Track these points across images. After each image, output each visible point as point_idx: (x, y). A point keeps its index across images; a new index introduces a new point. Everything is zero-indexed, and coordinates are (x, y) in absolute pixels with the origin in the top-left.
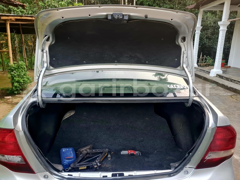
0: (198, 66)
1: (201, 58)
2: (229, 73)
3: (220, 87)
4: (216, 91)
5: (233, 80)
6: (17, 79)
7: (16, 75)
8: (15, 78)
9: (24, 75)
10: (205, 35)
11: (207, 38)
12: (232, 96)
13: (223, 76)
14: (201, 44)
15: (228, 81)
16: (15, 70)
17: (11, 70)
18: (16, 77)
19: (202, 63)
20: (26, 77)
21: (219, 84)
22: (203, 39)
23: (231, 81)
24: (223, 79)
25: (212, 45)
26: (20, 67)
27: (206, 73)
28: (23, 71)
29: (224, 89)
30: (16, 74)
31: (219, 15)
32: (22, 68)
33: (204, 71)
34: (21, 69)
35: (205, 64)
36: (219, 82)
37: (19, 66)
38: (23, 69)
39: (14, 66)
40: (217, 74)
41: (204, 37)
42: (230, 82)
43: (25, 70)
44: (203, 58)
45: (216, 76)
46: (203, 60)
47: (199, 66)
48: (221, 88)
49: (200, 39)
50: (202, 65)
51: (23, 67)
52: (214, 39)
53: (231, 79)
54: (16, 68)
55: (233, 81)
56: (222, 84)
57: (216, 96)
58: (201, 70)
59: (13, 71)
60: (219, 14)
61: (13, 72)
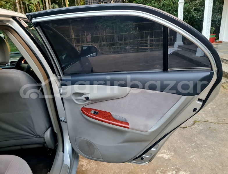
2: (220, 51)
5: (224, 59)
10: (192, 7)
11: (195, 10)
12: (224, 85)
22: (191, 12)
25: (201, 18)
27: (192, 52)
33: (190, 50)
41: (191, 9)
45: (204, 56)
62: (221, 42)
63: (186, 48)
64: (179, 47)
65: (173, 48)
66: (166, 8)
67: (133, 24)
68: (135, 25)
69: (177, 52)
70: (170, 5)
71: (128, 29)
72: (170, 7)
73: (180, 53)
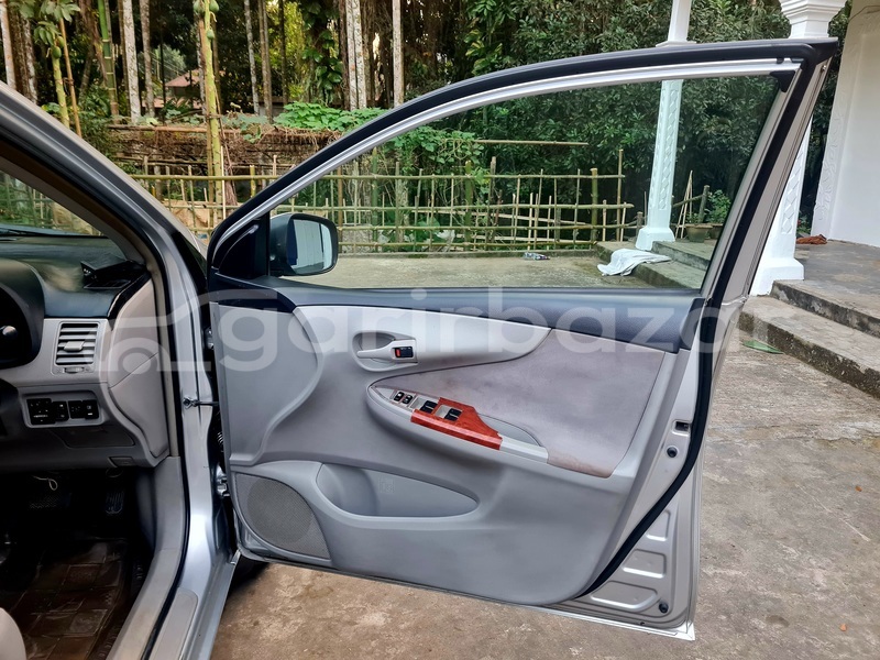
0: (678, 234)
3: (804, 360)
4: (788, 401)
10: (701, 100)
11: (711, 111)
13: (809, 297)
14: (687, 139)
15: (846, 323)
19: (694, 221)
21: (799, 343)
23: (863, 327)
24: (813, 310)
25: (731, 144)
29: (829, 378)
31: (759, 14)
35: (709, 226)
36: (797, 335)
40: (775, 284)
41: (698, 106)
42: (859, 334)
44: (700, 200)
45: (773, 295)
46: (696, 210)
47: (679, 236)
48: (812, 371)
49: (681, 115)
50: (693, 231)
52: (740, 115)
53: (860, 316)
55: (871, 326)
56: (817, 348)
57: (798, 446)
58: (692, 260)
60: (760, 10)
62: (821, 240)
63: (689, 255)
64: (658, 247)
65: (634, 252)
67: (474, 143)
68: (482, 148)
69: (653, 268)
71: (452, 160)
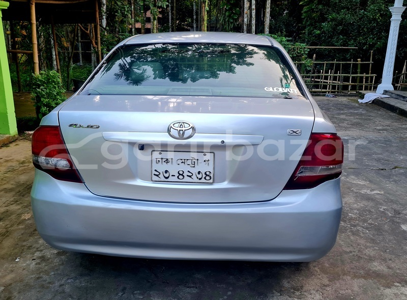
1: (403, 72)
6: (45, 101)
7: (44, 93)
8: (42, 99)
9: (58, 94)
16: (43, 86)
17: (36, 85)
18: (43, 97)
20: (60, 98)
26: (50, 81)
28: (55, 88)
30: (44, 91)
32: (54, 82)
34: (53, 84)
37: (49, 79)
38: (55, 84)
39: (40, 78)
43: (58, 86)
47: (396, 89)
51: (55, 80)
54: (44, 82)
59: (39, 86)
61: (39, 88)
63: (398, 95)
64: (386, 92)
65: (374, 94)
66: (366, 24)
67: (305, 48)
68: (309, 50)
69: (381, 100)
70: (375, 20)
71: (295, 55)
72: (374, 23)
73: (386, 101)
